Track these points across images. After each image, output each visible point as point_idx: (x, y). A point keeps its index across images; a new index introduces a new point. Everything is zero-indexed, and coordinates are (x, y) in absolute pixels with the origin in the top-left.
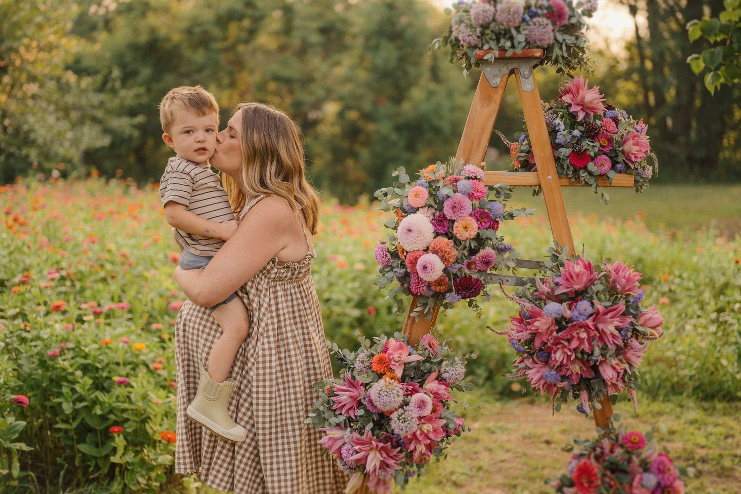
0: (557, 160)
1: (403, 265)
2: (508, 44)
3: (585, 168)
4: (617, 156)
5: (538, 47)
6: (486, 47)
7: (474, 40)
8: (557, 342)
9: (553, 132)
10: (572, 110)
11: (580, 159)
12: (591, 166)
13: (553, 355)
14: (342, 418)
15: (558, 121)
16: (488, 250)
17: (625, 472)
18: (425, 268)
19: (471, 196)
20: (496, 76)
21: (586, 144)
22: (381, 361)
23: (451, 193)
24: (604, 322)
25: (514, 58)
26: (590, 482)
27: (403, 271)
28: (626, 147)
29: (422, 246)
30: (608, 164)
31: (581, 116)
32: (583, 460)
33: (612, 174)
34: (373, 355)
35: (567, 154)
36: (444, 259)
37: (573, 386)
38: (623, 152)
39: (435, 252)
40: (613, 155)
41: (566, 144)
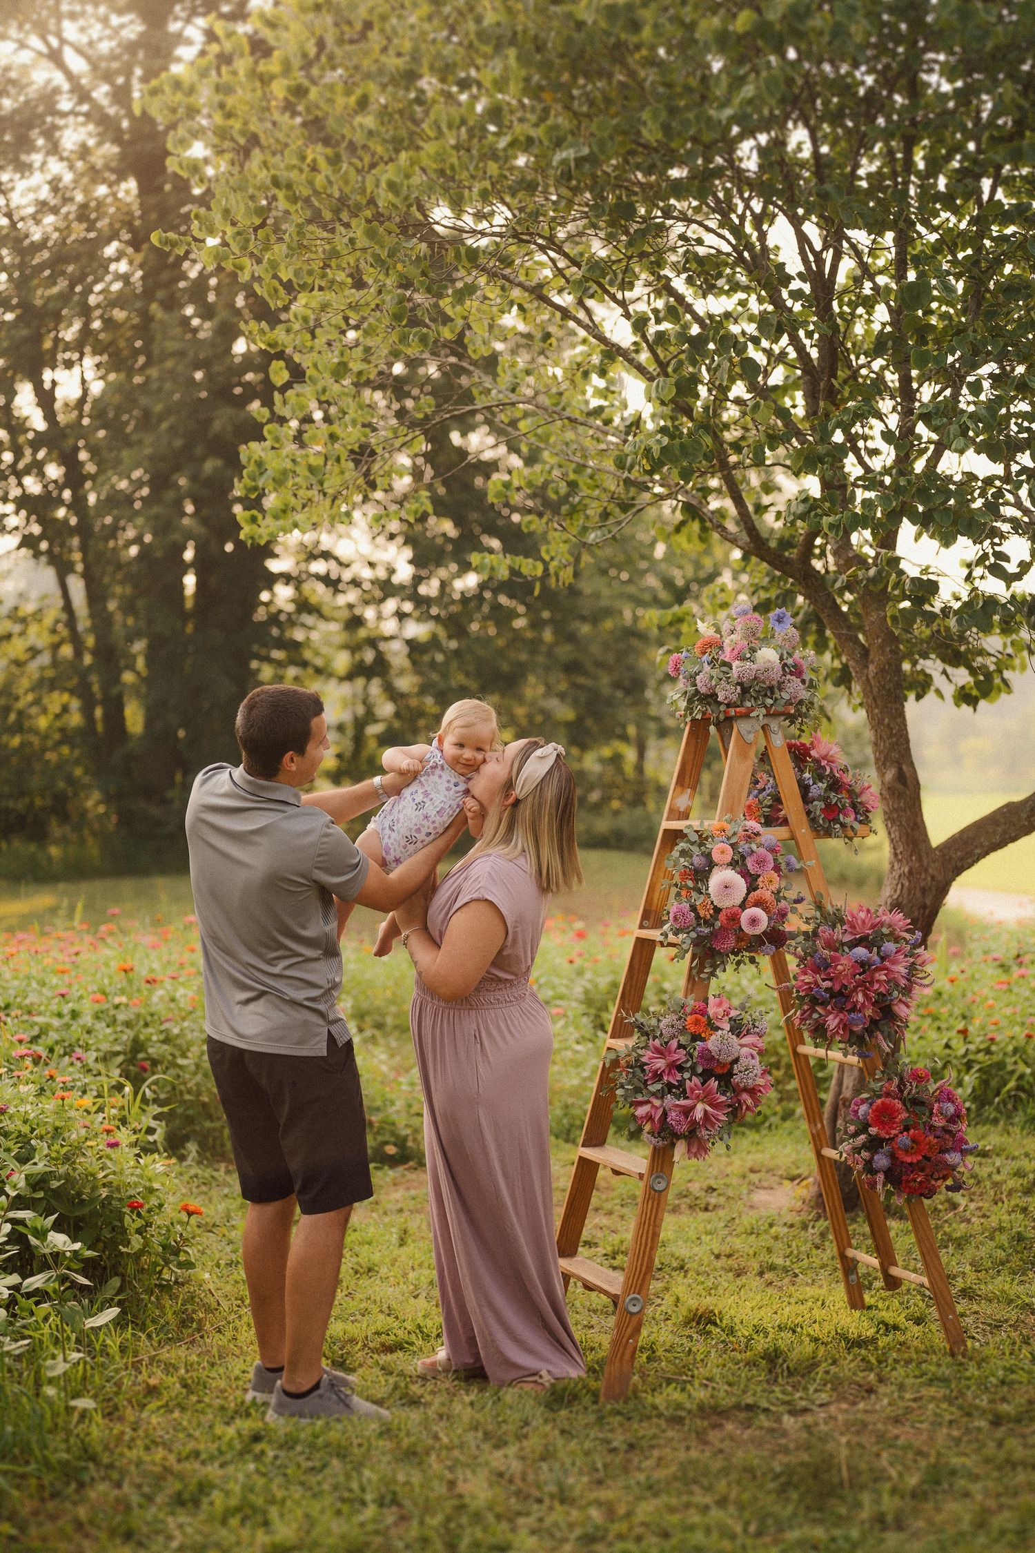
0: (808, 813)
1: (707, 923)
2: (769, 701)
3: (836, 821)
4: (858, 807)
5: (791, 704)
6: (748, 704)
7: (734, 698)
8: (861, 984)
9: (804, 789)
10: (820, 764)
11: (832, 811)
12: (841, 818)
13: (855, 998)
14: (658, 1086)
15: (807, 775)
16: (783, 904)
17: (923, 1104)
18: (754, 921)
19: (772, 850)
20: (749, 732)
21: (833, 797)
22: (697, 1022)
23: (756, 849)
24: (895, 962)
25: (776, 715)
26: (892, 1118)
27: (707, 930)
28: (863, 798)
29: (738, 901)
30: (853, 816)
31: (828, 770)
32: (879, 1101)
33: (856, 825)
34: (681, 1018)
35: (818, 807)
36: (766, 909)
37: (866, 1030)
38: (860, 803)
39: (759, 903)
40: (854, 806)
41: (819, 798)
